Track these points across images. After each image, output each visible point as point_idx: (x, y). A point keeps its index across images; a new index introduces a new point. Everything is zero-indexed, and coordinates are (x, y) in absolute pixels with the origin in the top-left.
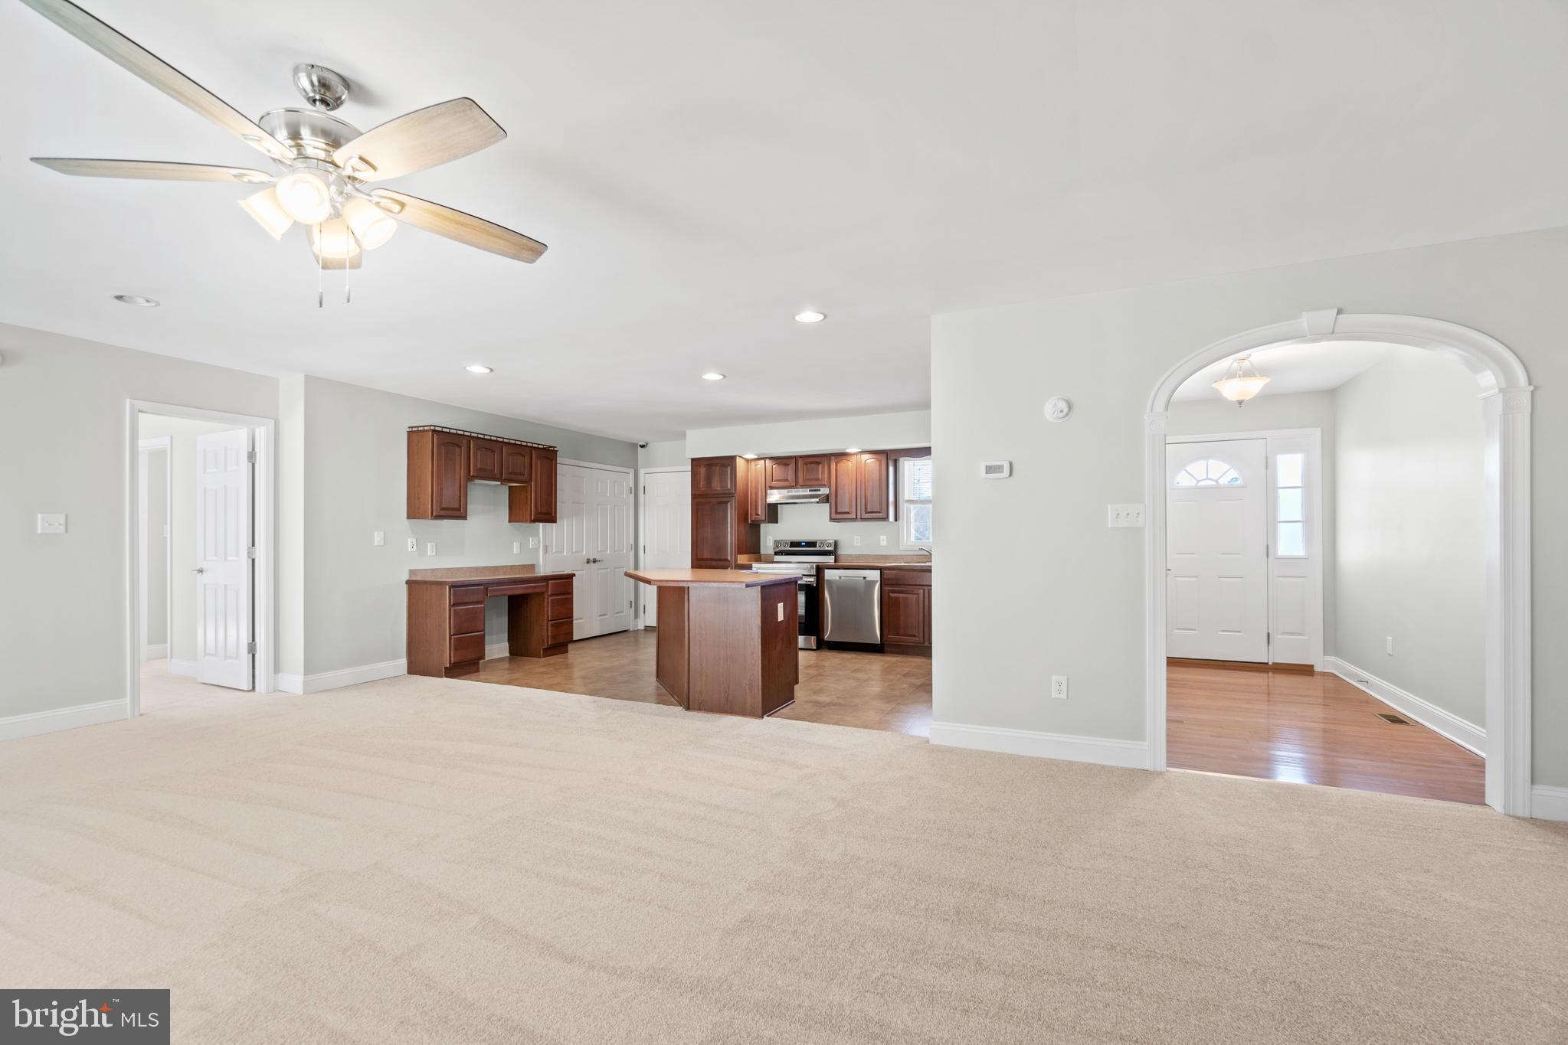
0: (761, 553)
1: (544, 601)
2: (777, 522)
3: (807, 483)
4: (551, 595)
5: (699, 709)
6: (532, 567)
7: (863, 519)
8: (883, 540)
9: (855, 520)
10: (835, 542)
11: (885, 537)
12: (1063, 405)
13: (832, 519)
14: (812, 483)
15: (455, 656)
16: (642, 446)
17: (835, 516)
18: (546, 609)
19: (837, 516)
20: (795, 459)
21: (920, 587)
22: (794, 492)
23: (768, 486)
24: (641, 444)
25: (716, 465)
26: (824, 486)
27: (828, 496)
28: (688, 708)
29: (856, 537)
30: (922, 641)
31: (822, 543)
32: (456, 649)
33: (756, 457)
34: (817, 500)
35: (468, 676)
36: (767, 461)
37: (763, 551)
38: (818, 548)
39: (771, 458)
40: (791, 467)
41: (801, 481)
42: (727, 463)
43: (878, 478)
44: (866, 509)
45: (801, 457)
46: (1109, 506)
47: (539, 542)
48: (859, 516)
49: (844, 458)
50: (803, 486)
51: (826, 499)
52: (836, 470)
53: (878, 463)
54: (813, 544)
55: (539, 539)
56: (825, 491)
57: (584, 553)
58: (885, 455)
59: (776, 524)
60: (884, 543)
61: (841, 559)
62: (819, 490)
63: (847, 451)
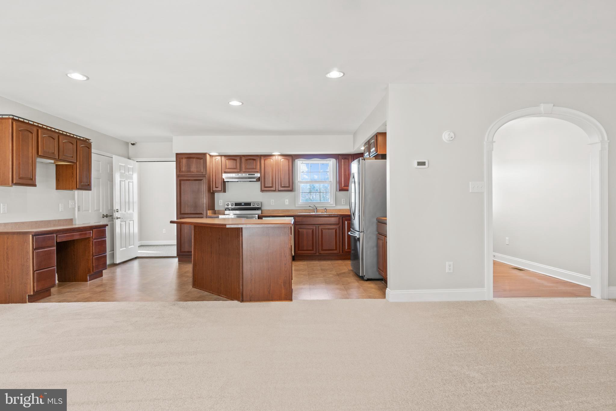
0: (215, 210)
1: (89, 243)
2: (225, 192)
3: (248, 170)
4: (95, 239)
5: (250, 301)
6: (71, 221)
7: (279, 191)
8: (287, 202)
9: (275, 191)
10: (261, 202)
11: (287, 200)
12: (452, 135)
13: (262, 191)
14: (250, 170)
15: (37, 286)
16: (133, 144)
17: (263, 189)
18: (91, 248)
19: (265, 189)
20: (240, 157)
21: (314, 225)
22: (240, 175)
23: (223, 171)
24: (133, 143)
25: (194, 158)
26: (257, 172)
27: (259, 178)
28: (242, 301)
29: (272, 200)
30: (315, 253)
31: (254, 203)
32: (38, 281)
33: (218, 154)
34: (255, 180)
35: (46, 299)
36: (223, 158)
37: (216, 209)
38: (252, 206)
39: (225, 156)
40: (238, 161)
41: (244, 170)
42: (201, 157)
43: (288, 169)
44: (281, 185)
45: (244, 156)
46: (470, 183)
47: (75, 203)
48: (277, 189)
49: (269, 157)
50: (245, 172)
51: (259, 179)
52: (264, 164)
53: (288, 161)
54: (249, 204)
55: (75, 201)
56: (258, 175)
57: (101, 211)
58: (291, 157)
59: (225, 193)
60: (287, 203)
61: (263, 212)
62: (254, 175)
63: (273, 154)
